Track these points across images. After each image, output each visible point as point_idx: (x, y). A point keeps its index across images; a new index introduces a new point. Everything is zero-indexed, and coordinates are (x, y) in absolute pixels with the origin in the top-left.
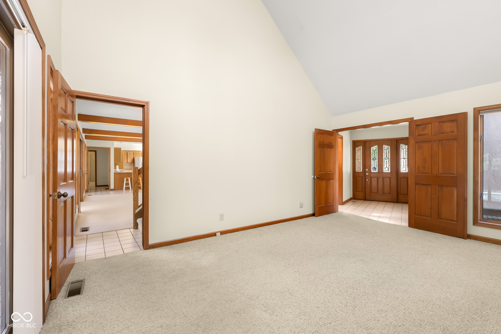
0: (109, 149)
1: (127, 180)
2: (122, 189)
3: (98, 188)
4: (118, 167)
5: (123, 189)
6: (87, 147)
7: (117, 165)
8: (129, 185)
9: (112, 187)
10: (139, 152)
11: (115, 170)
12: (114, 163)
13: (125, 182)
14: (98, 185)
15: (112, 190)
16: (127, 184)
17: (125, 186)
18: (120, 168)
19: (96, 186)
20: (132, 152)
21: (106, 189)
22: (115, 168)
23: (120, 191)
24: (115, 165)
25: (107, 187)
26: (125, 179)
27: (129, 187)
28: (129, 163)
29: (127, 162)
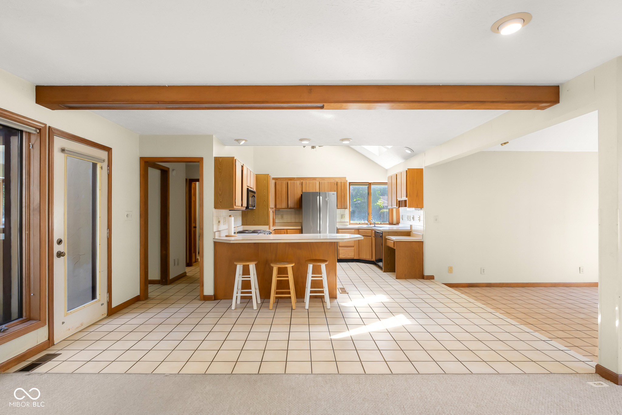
0: (201, 161)
4: (231, 220)
10: (314, 181)
13: (239, 278)
15: (206, 298)
26: (239, 268)
27: (252, 296)
28: (291, 208)
29: (287, 207)
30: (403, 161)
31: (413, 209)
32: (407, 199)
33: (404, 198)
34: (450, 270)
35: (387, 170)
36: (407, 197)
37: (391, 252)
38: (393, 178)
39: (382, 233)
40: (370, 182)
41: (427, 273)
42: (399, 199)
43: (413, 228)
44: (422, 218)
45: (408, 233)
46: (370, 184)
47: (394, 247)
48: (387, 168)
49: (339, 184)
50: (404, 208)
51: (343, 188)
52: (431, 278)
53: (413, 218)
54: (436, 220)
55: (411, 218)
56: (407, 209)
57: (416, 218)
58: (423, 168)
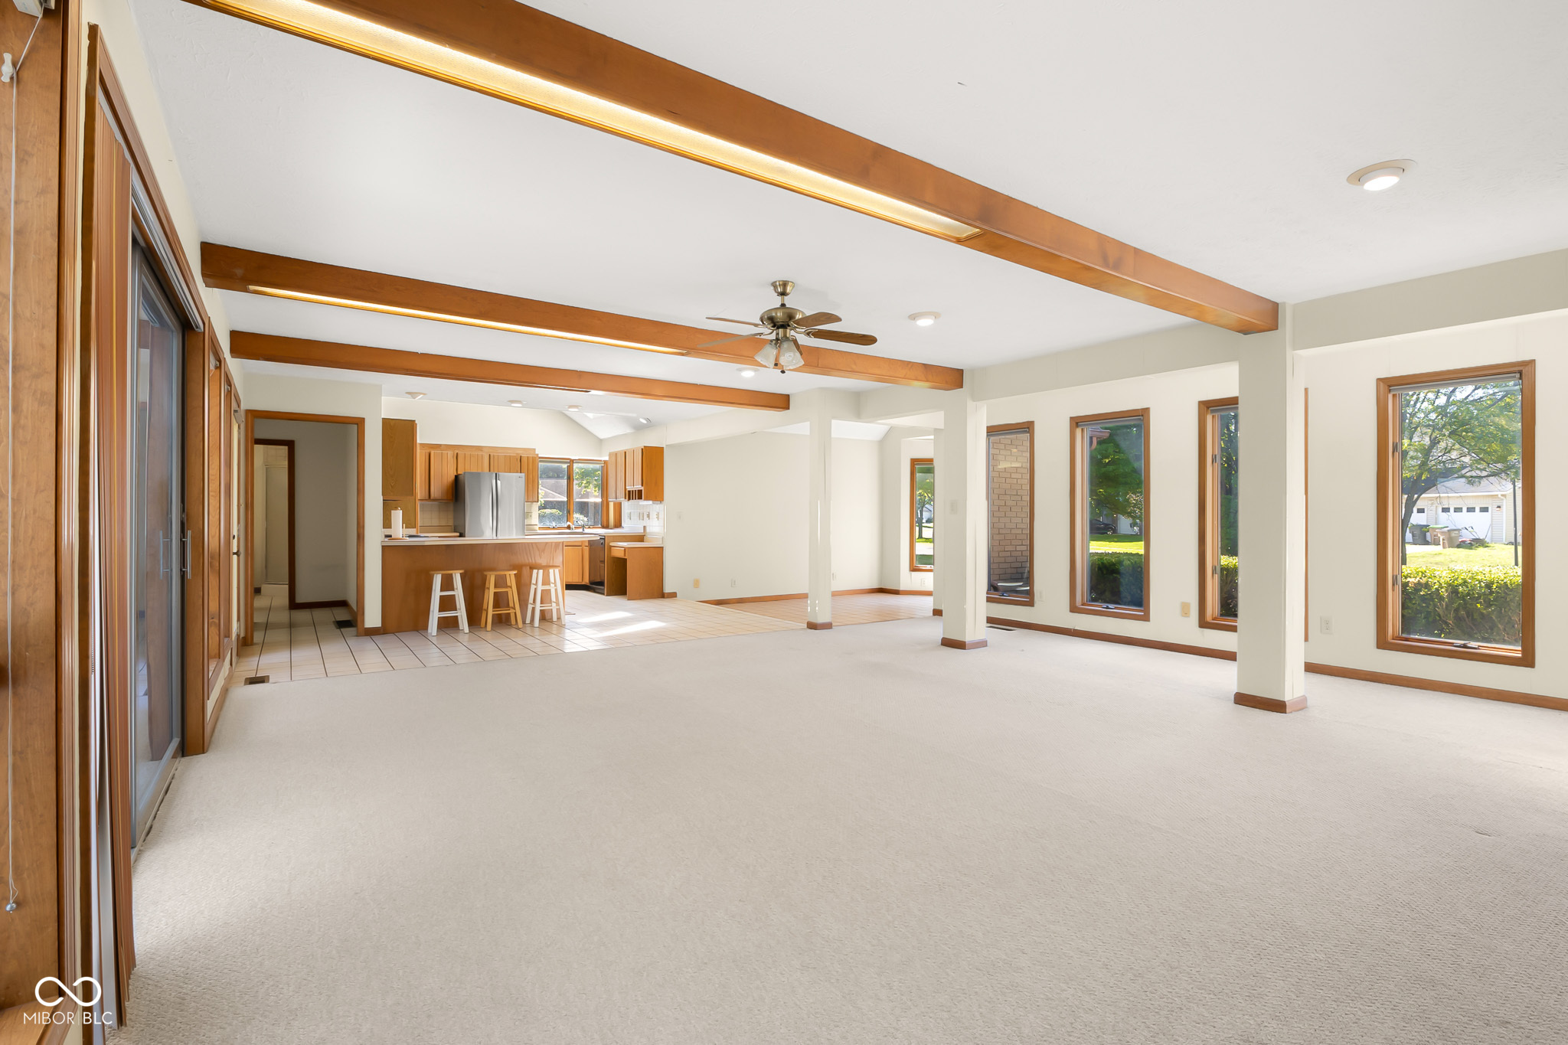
0: (360, 423)
1: (447, 584)
2: (418, 625)
3: (302, 616)
4: (398, 515)
5: (426, 628)
6: (248, 412)
7: (396, 509)
8: (455, 609)
9: (373, 617)
10: (480, 453)
11: (388, 532)
12: (381, 498)
13: (437, 593)
14: (299, 599)
15: (372, 632)
16: (447, 603)
17: (435, 614)
18: (408, 522)
19: (294, 605)
20: (450, 453)
21: (342, 624)
22: (387, 523)
23: (412, 640)
24: (388, 506)
25: (342, 615)
26: (438, 580)
27: (456, 618)
28: (435, 500)
29: (427, 498)
30: (632, 431)
31: (650, 502)
32: (642, 488)
33: (639, 487)
34: (696, 583)
35: (601, 441)
36: (642, 485)
37: (621, 564)
38: (619, 456)
39: (604, 539)
40: (573, 458)
41: (667, 589)
42: (629, 488)
43: (648, 530)
44: (661, 516)
45: (641, 538)
46: (572, 461)
47: (625, 555)
48: (601, 437)
49: (524, 461)
50: (637, 500)
51: (530, 467)
52: (673, 595)
53: (648, 516)
54: (680, 517)
55: (645, 516)
56: (642, 502)
57: (653, 515)
58: (664, 446)
